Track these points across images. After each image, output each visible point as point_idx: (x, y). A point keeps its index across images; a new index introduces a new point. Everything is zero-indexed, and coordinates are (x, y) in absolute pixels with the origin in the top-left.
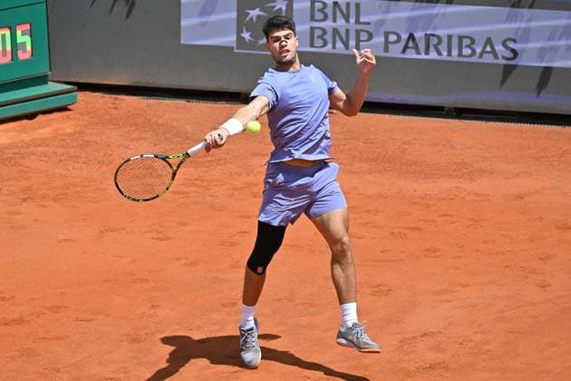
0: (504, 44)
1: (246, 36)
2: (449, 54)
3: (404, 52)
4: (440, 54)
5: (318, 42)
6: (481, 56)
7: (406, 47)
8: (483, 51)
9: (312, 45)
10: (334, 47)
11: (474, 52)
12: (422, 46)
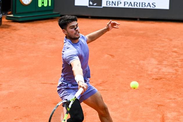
0: (153, 4)
1: (91, 3)
2: (140, 6)
3: (129, 6)
4: (137, 6)
5: (108, 4)
6: (147, 7)
7: (129, 5)
8: (148, 6)
9: (107, 5)
10: (112, 5)
11: (145, 6)
12: (133, 5)
